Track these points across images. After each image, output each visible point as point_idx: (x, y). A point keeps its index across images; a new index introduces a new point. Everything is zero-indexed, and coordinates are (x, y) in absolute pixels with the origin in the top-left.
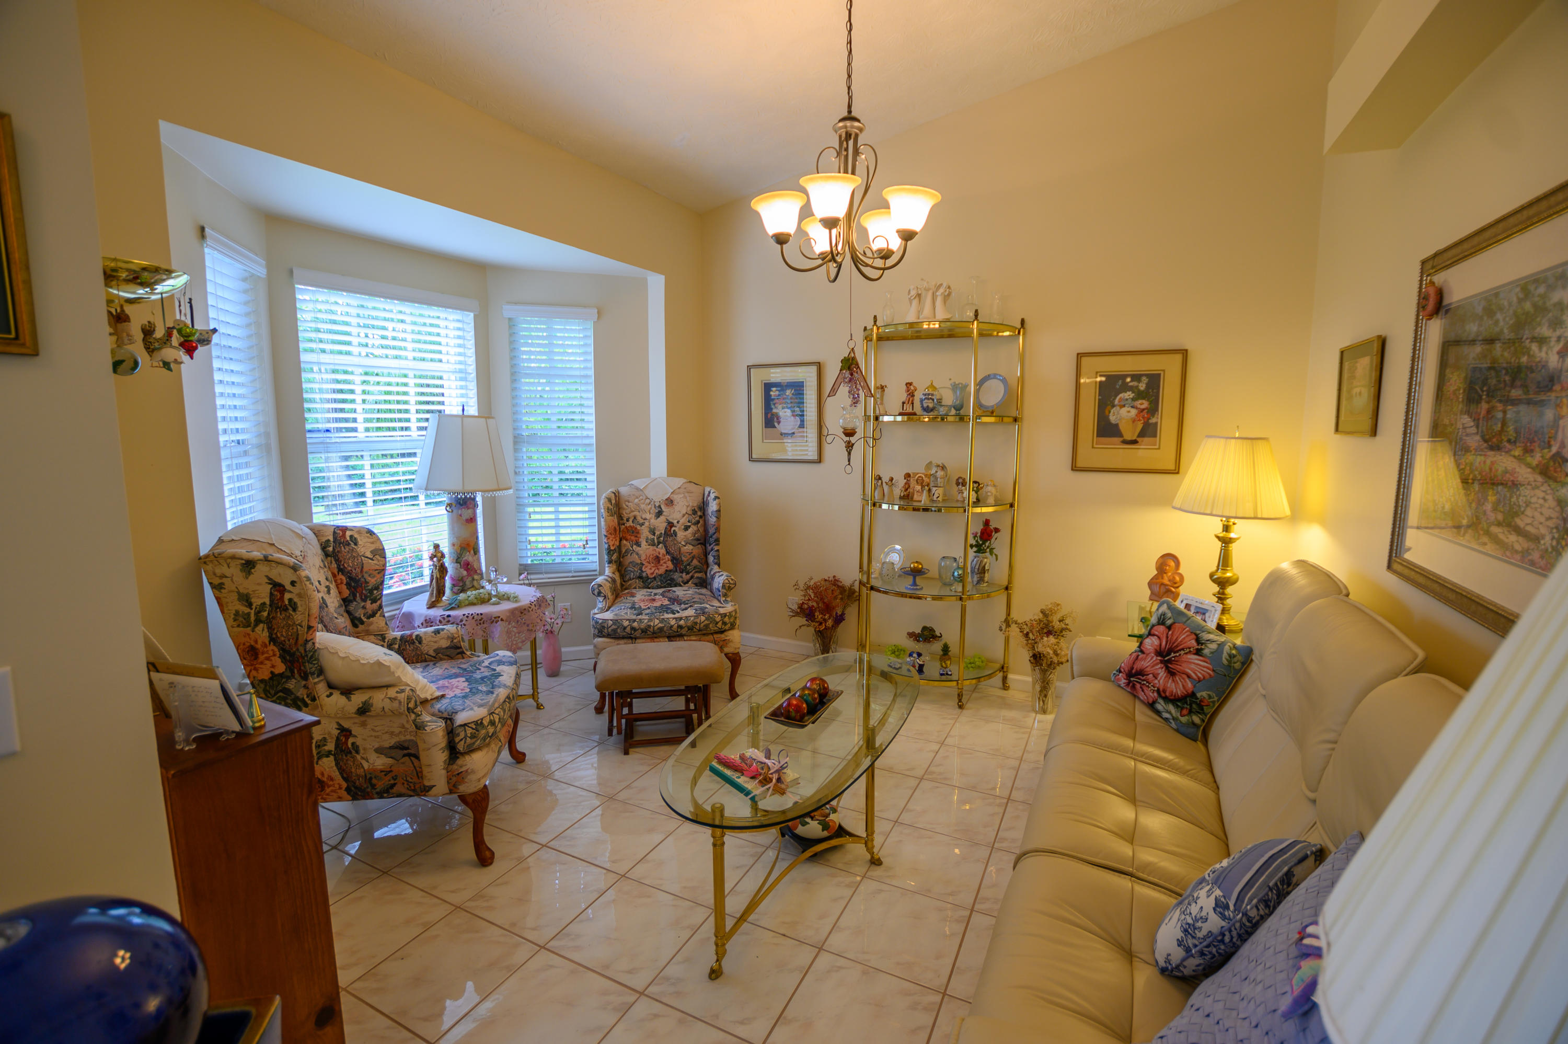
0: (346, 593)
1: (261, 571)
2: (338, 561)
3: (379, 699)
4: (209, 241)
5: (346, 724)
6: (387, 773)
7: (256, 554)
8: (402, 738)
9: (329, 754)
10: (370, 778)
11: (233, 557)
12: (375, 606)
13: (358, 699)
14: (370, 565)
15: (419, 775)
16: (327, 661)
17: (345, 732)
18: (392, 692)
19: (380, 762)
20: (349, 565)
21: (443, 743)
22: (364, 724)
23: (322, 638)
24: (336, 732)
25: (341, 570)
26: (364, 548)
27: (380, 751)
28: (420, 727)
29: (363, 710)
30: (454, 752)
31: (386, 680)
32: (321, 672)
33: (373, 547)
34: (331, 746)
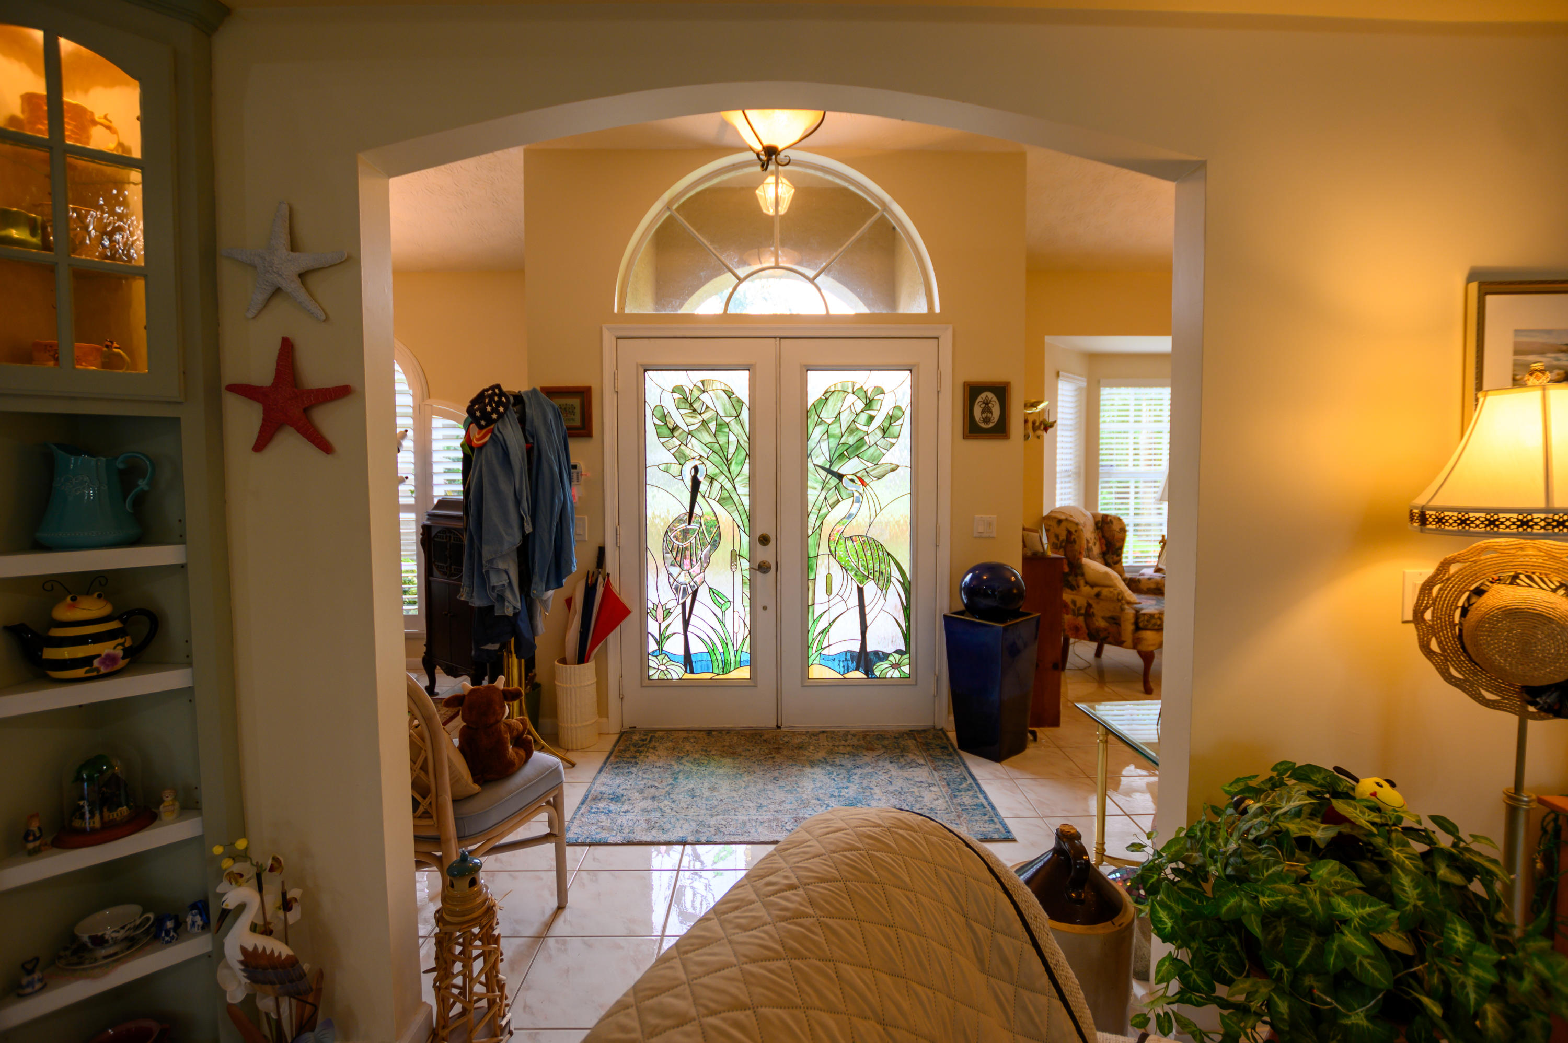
0: (1105, 549)
1: (1064, 524)
2: (1103, 532)
3: (1105, 592)
4: (1061, 377)
5: (1091, 602)
6: (1105, 629)
7: (1063, 517)
8: (1114, 614)
9: (1081, 615)
10: (1098, 630)
11: (1055, 518)
12: (1118, 558)
13: (1096, 590)
14: (1118, 535)
15: (1119, 634)
16: (1086, 570)
17: (1089, 606)
18: (1111, 589)
19: (1102, 624)
20: (1107, 535)
21: (1132, 620)
22: (1098, 603)
23: (1085, 561)
24: (1086, 605)
25: (1104, 537)
26: (1116, 527)
27: (1103, 618)
28: (1122, 610)
29: (1098, 595)
30: (1138, 628)
31: (1108, 583)
32: (1083, 575)
33: (1120, 527)
34: (1083, 611)
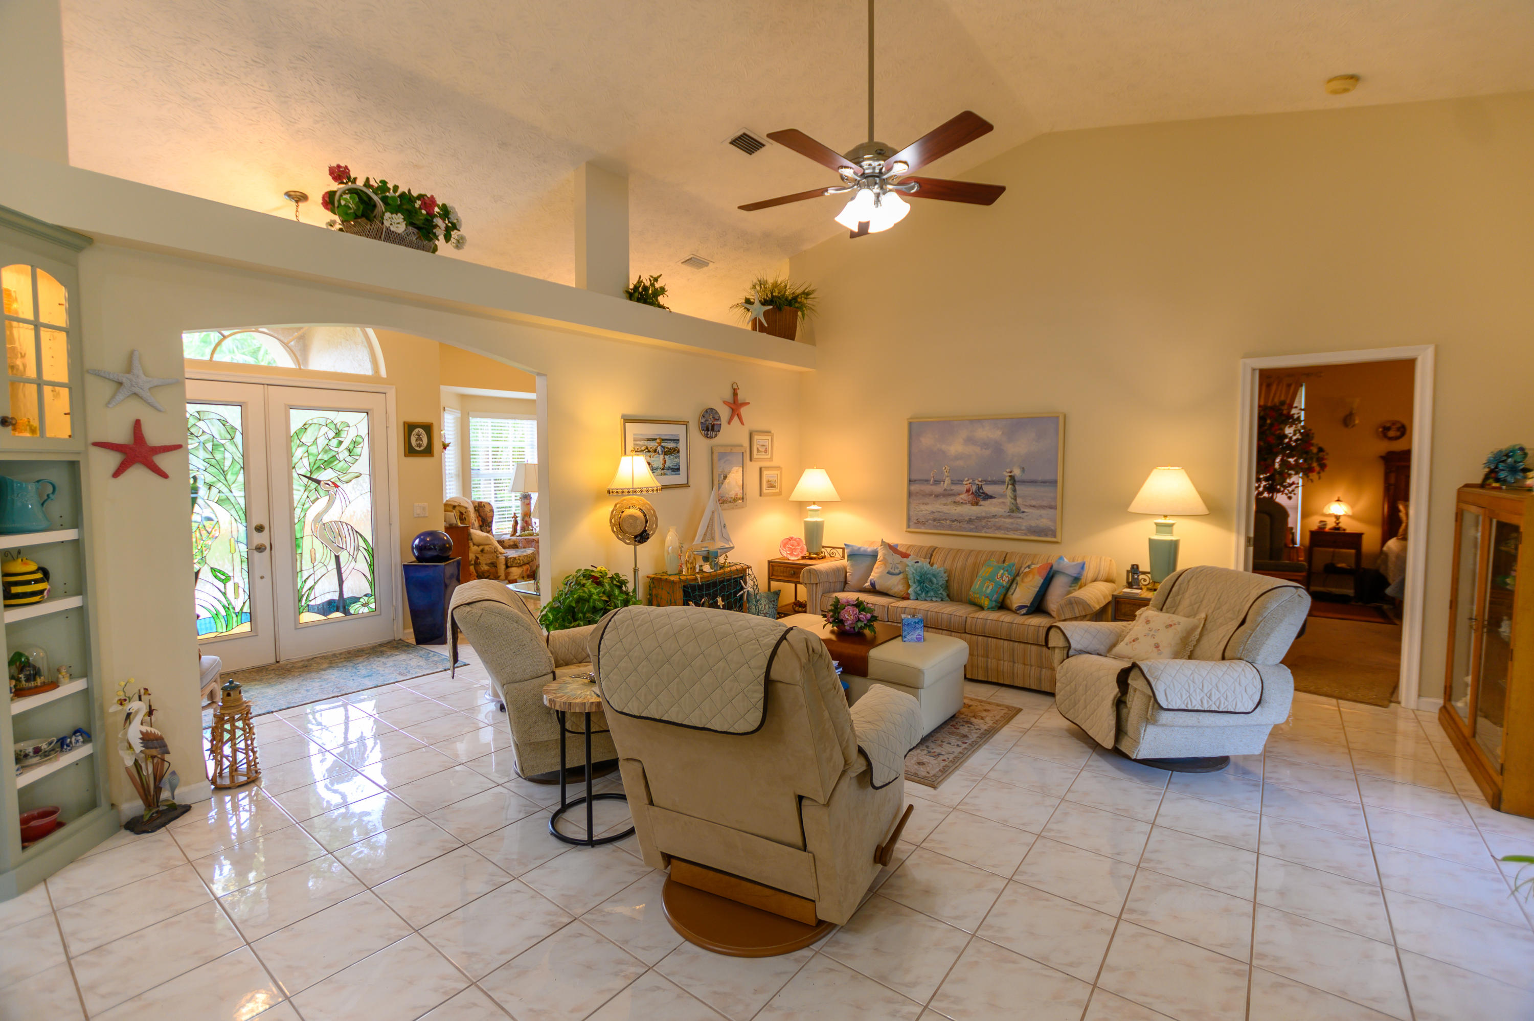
0: (481, 523)
1: (457, 508)
2: (479, 513)
3: (487, 548)
4: (446, 411)
5: (478, 555)
6: (488, 571)
7: (456, 504)
8: (493, 561)
9: (472, 565)
10: (483, 573)
11: (451, 505)
12: (490, 529)
13: (481, 547)
14: (489, 514)
15: (497, 572)
16: (473, 537)
17: (477, 558)
18: (490, 546)
19: (486, 568)
20: (482, 514)
21: (504, 563)
22: (482, 556)
23: (472, 531)
24: (474, 558)
25: (480, 516)
26: (487, 509)
27: (486, 564)
28: (498, 557)
29: (482, 551)
30: (507, 567)
31: (489, 542)
32: (471, 539)
33: (490, 508)
34: (473, 562)
